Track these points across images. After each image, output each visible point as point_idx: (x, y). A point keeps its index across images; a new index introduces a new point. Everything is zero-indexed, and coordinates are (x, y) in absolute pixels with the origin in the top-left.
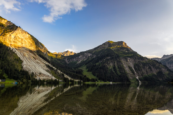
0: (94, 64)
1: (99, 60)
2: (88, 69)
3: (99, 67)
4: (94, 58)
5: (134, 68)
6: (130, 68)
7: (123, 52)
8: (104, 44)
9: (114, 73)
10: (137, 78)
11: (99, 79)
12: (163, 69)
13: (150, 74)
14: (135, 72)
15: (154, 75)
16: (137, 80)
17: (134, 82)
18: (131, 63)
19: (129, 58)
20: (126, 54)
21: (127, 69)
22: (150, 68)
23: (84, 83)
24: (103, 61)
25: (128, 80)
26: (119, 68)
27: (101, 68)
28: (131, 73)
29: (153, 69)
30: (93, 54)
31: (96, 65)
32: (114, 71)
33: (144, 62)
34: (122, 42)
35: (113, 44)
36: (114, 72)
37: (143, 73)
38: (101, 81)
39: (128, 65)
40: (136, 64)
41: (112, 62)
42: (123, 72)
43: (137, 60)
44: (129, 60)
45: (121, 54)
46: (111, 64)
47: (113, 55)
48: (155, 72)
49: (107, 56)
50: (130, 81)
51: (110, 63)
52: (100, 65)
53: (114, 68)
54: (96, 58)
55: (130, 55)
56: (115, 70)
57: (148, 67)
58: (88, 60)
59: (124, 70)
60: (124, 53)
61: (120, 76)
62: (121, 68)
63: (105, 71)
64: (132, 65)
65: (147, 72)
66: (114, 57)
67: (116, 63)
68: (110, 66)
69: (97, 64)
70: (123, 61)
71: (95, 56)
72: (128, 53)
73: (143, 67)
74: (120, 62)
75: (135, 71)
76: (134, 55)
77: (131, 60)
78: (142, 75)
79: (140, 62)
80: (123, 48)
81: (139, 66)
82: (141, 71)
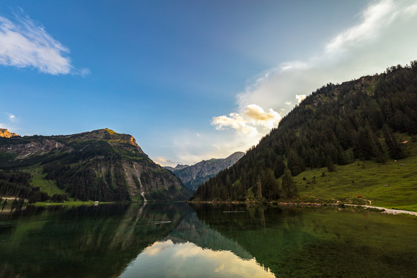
0: (66, 166)
1: (79, 160)
2: (46, 174)
3: (75, 172)
4: (67, 154)
5: (141, 179)
6: (134, 178)
7: (128, 152)
8: (97, 132)
9: (105, 185)
10: (142, 194)
11: (73, 196)
12: (177, 183)
13: (160, 188)
14: (141, 186)
15: (165, 191)
16: (142, 198)
17: (137, 200)
18: (137, 171)
19: (135, 163)
20: (133, 155)
21: (129, 180)
22: (162, 180)
23: (32, 204)
24: (89, 162)
25: (128, 198)
26: (116, 176)
27: (80, 174)
28: (135, 187)
29: (165, 182)
30: (67, 145)
31: (69, 168)
32: (107, 181)
33: (156, 171)
34: (129, 136)
35: (113, 136)
36: (106, 183)
37: (151, 187)
38: (75, 201)
39: (131, 173)
40: (144, 173)
41: (105, 165)
42: (123, 184)
43: (147, 167)
44: (136, 165)
45: (125, 154)
46: (103, 170)
47: (110, 154)
49: (100, 153)
50: (130, 200)
51: (100, 168)
52: (79, 168)
53: (108, 176)
54: (72, 153)
55: (138, 158)
56: (109, 180)
57: (159, 179)
58: (52, 155)
59: (125, 181)
60: (130, 154)
61: (115, 191)
62: (120, 177)
63: (87, 181)
64: (138, 174)
65: (157, 185)
66: (112, 158)
67: (112, 168)
68: (100, 171)
69: (72, 165)
70: (125, 166)
71: (70, 150)
72: (136, 155)
73: (153, 178)
74: (120, 167)
75: (142, 183)
76: (144, 160)
77: (139, 166)
78: (150, 190)
79: (150, 170)
80: (130, 145)
81: (148, 177)
82: (150, 183)
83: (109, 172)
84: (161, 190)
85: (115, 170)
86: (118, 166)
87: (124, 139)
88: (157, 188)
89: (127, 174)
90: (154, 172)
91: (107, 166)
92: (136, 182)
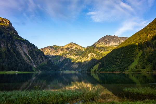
5: (29, 55)
7: (11, 33)
10: (35, 66)
14: (32, 60)
16: (36, 69)
18: (25, 49)
19: (22, 43)
26: (15, 52)
29: (44, 59)
37: (38, 62)
43: (30, 47)
48: (45, 62)
55: (22, 40)
57: (40, 56)
64: (25, 51)
65: (40, 61)
73: (36, 55)
75: (31, 58)
77: (24, 45)
78: (38, 64)
79: (32, 49)
80: (10, 28)
81: (33, 54)
82: (36, 59)
83: (8, 48)
84: (43, 64)
85: (11, 46)
86: (13, 44)
87: (4, 22)
88: (40, 62)
89: (20, 50)
90: (35, 51)
91: (4, 43)
92: (28, 57)
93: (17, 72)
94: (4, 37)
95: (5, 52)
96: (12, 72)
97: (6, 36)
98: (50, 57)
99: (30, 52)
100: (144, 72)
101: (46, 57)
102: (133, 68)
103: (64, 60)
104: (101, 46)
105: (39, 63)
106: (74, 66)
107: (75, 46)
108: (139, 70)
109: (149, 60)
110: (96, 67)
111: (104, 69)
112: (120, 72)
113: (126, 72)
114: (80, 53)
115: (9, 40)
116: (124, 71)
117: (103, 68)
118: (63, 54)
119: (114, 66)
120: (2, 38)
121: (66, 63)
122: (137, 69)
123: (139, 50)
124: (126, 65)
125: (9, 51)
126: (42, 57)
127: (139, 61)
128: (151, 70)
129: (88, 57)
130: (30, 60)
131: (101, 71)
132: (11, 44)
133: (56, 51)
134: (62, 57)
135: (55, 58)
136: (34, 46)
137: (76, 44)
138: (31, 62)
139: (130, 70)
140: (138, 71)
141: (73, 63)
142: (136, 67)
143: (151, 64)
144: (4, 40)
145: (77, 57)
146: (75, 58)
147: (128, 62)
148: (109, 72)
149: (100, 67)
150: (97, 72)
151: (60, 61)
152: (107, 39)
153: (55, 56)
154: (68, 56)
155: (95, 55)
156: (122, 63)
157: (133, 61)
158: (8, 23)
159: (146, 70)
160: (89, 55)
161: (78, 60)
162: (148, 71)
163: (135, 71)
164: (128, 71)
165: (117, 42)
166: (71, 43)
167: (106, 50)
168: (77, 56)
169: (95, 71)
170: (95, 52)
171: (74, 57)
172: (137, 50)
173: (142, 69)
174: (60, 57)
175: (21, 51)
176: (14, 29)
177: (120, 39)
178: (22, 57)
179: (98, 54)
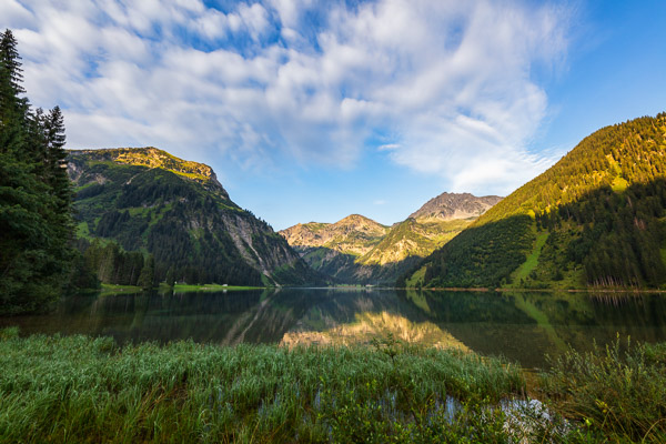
0: (122, 211)
3: (147, 226)
4: (98, 187)
6: (246, 245)
7: (215, 196)
10: (266, 273)
13: (283, 265)
14: (260, 259)
15: (291, 269)
16: (270, 281)
19: (238, 218)
20: (226, 203)
24: (163, 206)
26: (220, 239)
30: (87, 170)
31: (128, 215)
33: (269, 234)
37: (273, 263)
39: (240, 236)
40: (256, 237)
41: (195, 216)
48: (291, 263)
51: (189, 220)
52: (149, 219)
54: (109, 186)
56: (214, 246)
57: (278, 248)
59: (236, 248)
60: (220, 200)
64: (247, 238)
65: (279, 260)
67: (210, 223)
71: (101, 181)
73: (269, 247)
74: (221, 223)
75: (259, 254)
77: (243, 223)
78: (273, 268)
79: (261, 232)
80: (213, 184)
81: (263, 244)
82: (268, 256)
83: (206, 230)
84: (286, 269)
85: (215, 226)
86: (217, 221)
87: (199, 171)
88: (280, 264)
89: (232, 235)
90: (267, 237)
91: (199, 219)
92: (251, 252)
93: (225, 288)
94: (199, 205)
95: (200, 239)
96: (214, 288)
97: (203, 203)
98: (301, 251)
99: (257, 240)
100: (561, 289)
101: (293, 251)
102: (524, 279)
103: (336, 259)
104: (431, 220)
105: (277, 266)
106: (360, 273)
107: (363, 224)
108: (544, 283)
109: (574, 257)
110: (420, 275)
111: (441, 282)
112: (486, 290)
113: (506, 289)
114: (375, 240)
115: (209, 211)
116: (499, 286)
117: (438, 279)
118: (333, 243)
119: (468, 272)
120: (196, 209)
121: (341, 265)
122: (537, 283)
123: (539, 230)
124: (503, 271)
125: (208, 237)
126: (282, 251)
127: (542, 259)
128: (582, 283)
129: (396, 249)
130: (257, 259)
131: (433, 286)
132: (215, 220)
133: (317, 237)
134: (332, 252)
135: (313, 254)
136: (264, 224)
137: (365, 219)
138: (258, 262)
139: (517, 283)
140: (541, 287)
141: (358, 265)
142: (534, 276)
143: (579, 266)
144: (199, 211)
145: (368, 250)
146: (363, 254)
147: (510, 263)
148: (456, 289)
149: (430, 275)
150: (423, 289)
151: (325, 261)
152: (447, 202)
153: (314, 249)
154: (345, 249)
155: (414, 245)
156: (493, 264)
157: (525, 260)
158: (208, 174)
159: (564, 284)
160: (400, 244)
161: (372, 259)
162: (573, 288)
163: (533, 288)
164: (509, 286)
165: (473, 209)
166: (352, 216)
167: (444, 232)
168: (368, 246)
169: (418, 285)
170: (413, 237)
171: (359, 251)
172: (534, 229)
173: (552, 282)
174: (326, 250)
175: (235, 238)
176: (220, 187)
177: (480, 202)
178: (237, 250)
179: (421, 242)
